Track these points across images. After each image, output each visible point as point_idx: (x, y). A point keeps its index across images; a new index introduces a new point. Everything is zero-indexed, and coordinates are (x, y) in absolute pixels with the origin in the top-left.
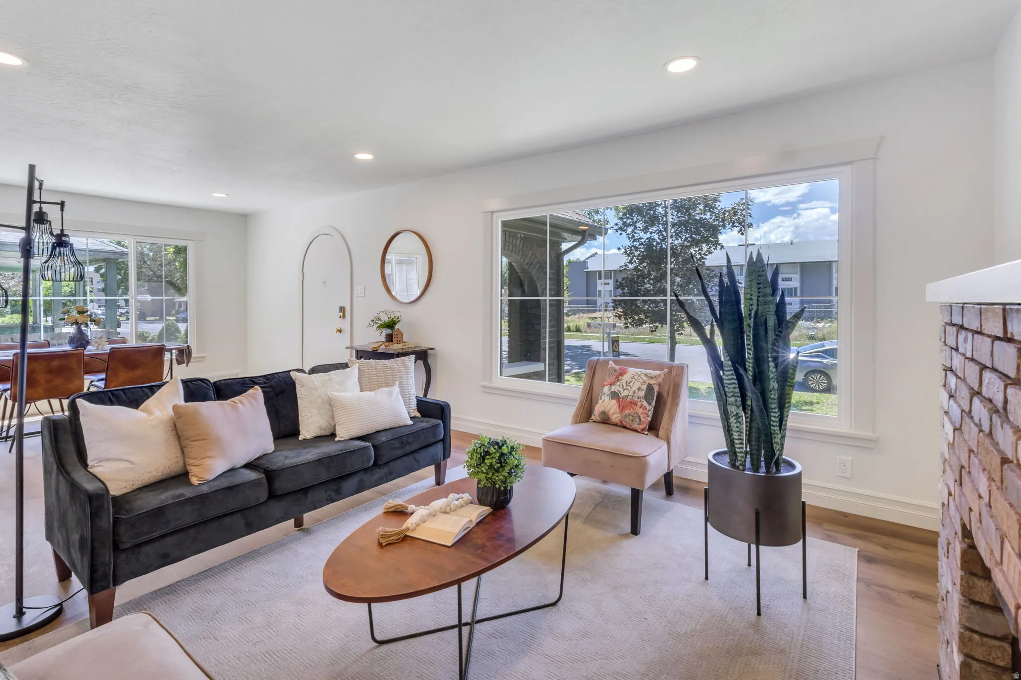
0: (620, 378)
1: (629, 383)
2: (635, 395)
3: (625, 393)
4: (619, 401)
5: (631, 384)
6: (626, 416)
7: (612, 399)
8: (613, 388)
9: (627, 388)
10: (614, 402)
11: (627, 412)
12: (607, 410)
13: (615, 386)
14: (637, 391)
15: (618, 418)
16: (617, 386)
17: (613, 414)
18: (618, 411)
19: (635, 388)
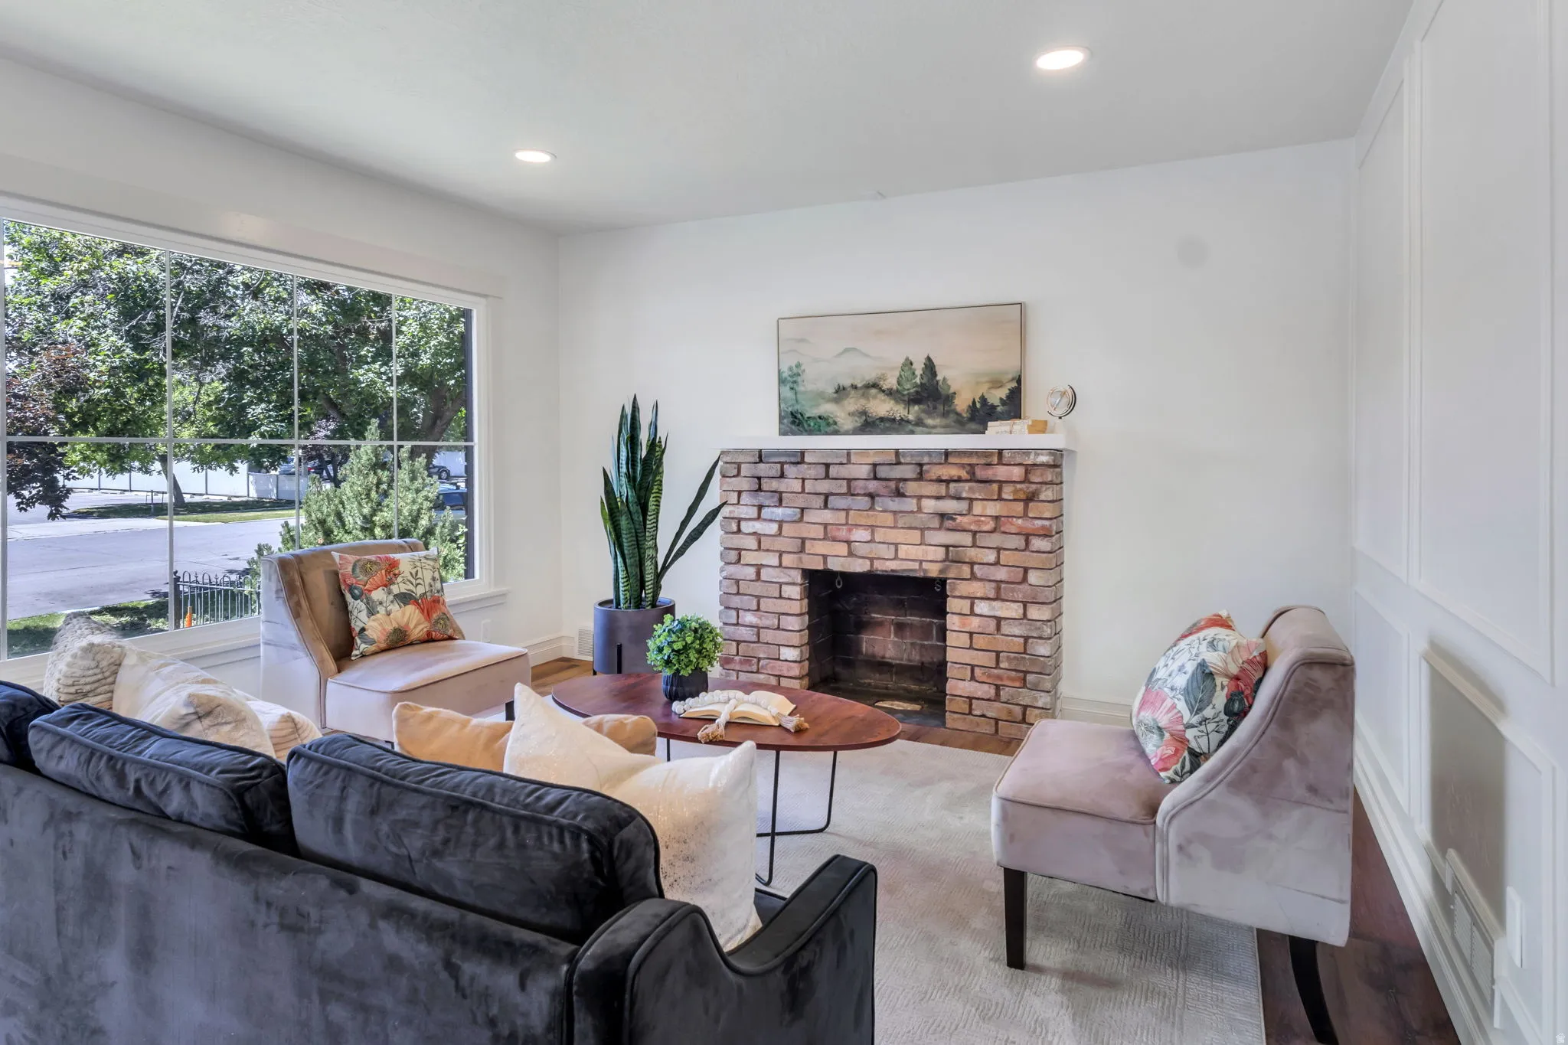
0: (396, 572)
1: (417, 574)
2: (433, 588)
3: (420, 590)
4: (418, 604)
5: (420, 575)
6: (437, 622)
7: (405, 604)
8: (395, 589)
9: (418, 581)
10: (411, 609)
11: (435, 616)
12: (403, 624)
13: (396, 586)
14: (432, 583)
15: (425, 630)
16: (401, 585)
17: (415, 627)
18: (423, 619)
19: (428, 580)
